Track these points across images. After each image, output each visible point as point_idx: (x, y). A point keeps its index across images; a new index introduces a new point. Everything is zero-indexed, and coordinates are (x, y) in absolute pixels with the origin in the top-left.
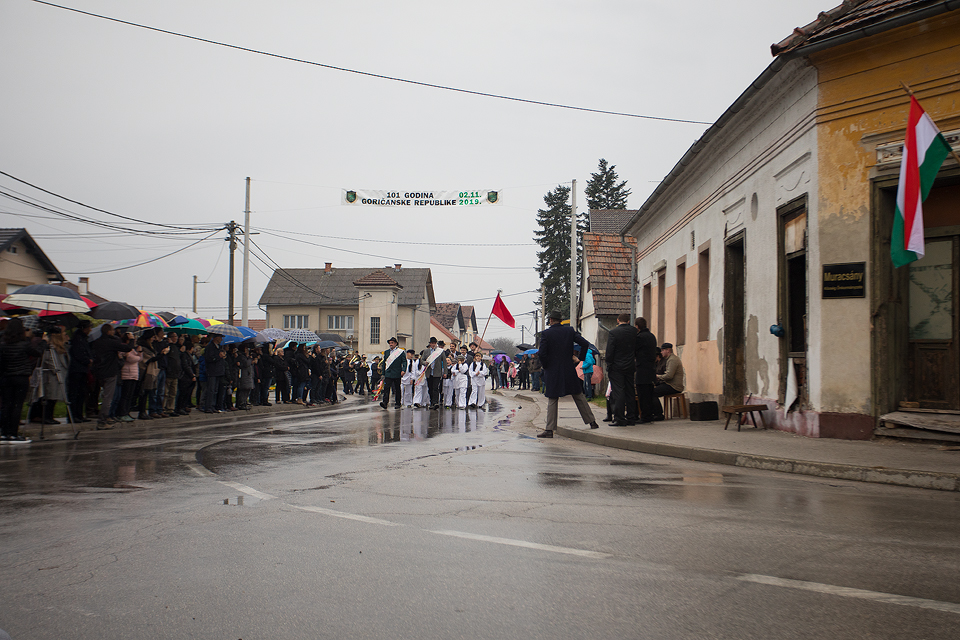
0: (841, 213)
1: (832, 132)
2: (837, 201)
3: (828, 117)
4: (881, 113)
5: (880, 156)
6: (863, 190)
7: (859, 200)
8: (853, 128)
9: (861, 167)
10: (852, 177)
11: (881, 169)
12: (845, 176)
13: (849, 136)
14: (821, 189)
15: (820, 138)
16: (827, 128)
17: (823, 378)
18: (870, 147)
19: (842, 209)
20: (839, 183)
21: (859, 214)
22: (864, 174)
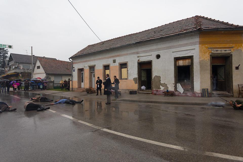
0: (204, 60)
1: (202, 46)
2: (203, 58)
3: (201, 43)
4: (212, 44)
5: (212, 51)
6: (208, 56)
7: (208, 58)
8: (206, 46)
9: (208, 53)
10: (206, 54)
11: (212, 53)
12: (205, 53)
13: (206, 47)
14: (200, 55)
15: (199, 46)
16: (201, 45)
17: (200, 87)
18: (210, 50)
19: (204, 59)
20: (203, 54)
21: (208, 60)
22: (209, 54)
